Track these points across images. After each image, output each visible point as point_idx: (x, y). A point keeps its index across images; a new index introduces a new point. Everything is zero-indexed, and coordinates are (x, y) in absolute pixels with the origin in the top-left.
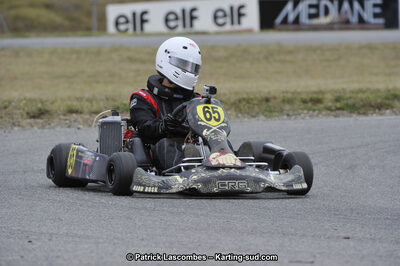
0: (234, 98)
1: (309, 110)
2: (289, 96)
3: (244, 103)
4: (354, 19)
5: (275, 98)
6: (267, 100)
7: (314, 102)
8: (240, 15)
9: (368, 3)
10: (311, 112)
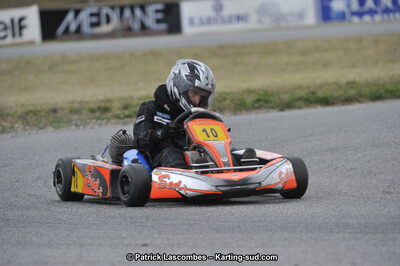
0: (20, 111)
1: (97, 119)
2: (77, 106)
3: (31, 115)
4: (136, 26)
5: (62, 109)
6: (55, 111)
7: (102, 111)
8: (21, 28)
9: (151, 9)
10: (99, 121)
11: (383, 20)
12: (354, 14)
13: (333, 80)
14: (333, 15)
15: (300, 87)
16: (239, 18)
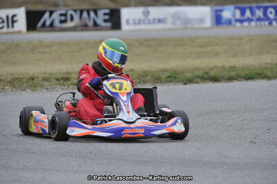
0: (10, 78)
1: (61, 85)
2: (48, 75)
3: (17, 81)
4: (91, 24)
5: (37, 77)
6: (33, 79)
7: (64, 80)
8: (13, 22)
9: (101, 13)
10: (62, 87)
11: (257, 26)
12: (237, 21)
13: (220, 65)
14: (223, 21)
15: (198, 69)
16: (160, 21)
